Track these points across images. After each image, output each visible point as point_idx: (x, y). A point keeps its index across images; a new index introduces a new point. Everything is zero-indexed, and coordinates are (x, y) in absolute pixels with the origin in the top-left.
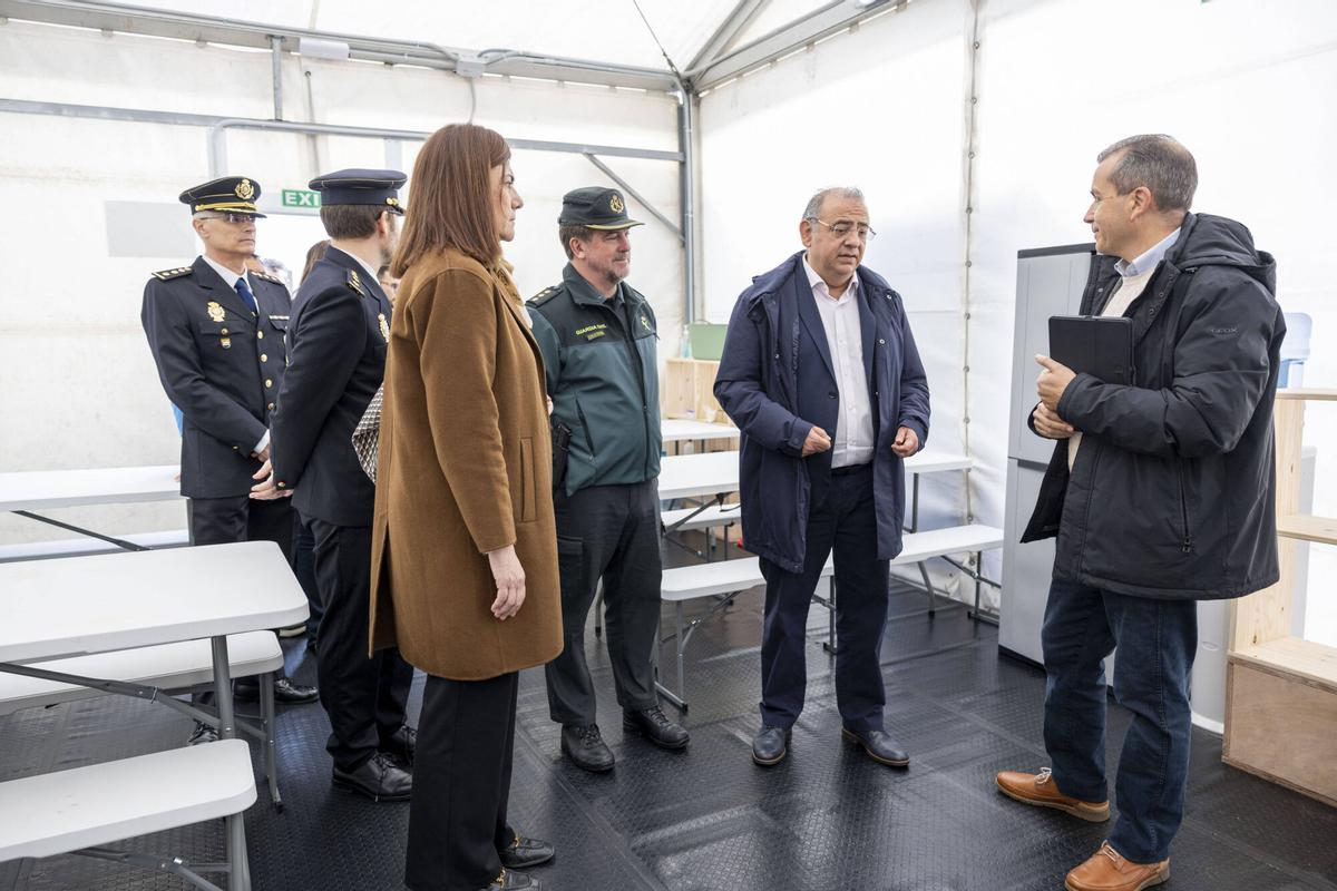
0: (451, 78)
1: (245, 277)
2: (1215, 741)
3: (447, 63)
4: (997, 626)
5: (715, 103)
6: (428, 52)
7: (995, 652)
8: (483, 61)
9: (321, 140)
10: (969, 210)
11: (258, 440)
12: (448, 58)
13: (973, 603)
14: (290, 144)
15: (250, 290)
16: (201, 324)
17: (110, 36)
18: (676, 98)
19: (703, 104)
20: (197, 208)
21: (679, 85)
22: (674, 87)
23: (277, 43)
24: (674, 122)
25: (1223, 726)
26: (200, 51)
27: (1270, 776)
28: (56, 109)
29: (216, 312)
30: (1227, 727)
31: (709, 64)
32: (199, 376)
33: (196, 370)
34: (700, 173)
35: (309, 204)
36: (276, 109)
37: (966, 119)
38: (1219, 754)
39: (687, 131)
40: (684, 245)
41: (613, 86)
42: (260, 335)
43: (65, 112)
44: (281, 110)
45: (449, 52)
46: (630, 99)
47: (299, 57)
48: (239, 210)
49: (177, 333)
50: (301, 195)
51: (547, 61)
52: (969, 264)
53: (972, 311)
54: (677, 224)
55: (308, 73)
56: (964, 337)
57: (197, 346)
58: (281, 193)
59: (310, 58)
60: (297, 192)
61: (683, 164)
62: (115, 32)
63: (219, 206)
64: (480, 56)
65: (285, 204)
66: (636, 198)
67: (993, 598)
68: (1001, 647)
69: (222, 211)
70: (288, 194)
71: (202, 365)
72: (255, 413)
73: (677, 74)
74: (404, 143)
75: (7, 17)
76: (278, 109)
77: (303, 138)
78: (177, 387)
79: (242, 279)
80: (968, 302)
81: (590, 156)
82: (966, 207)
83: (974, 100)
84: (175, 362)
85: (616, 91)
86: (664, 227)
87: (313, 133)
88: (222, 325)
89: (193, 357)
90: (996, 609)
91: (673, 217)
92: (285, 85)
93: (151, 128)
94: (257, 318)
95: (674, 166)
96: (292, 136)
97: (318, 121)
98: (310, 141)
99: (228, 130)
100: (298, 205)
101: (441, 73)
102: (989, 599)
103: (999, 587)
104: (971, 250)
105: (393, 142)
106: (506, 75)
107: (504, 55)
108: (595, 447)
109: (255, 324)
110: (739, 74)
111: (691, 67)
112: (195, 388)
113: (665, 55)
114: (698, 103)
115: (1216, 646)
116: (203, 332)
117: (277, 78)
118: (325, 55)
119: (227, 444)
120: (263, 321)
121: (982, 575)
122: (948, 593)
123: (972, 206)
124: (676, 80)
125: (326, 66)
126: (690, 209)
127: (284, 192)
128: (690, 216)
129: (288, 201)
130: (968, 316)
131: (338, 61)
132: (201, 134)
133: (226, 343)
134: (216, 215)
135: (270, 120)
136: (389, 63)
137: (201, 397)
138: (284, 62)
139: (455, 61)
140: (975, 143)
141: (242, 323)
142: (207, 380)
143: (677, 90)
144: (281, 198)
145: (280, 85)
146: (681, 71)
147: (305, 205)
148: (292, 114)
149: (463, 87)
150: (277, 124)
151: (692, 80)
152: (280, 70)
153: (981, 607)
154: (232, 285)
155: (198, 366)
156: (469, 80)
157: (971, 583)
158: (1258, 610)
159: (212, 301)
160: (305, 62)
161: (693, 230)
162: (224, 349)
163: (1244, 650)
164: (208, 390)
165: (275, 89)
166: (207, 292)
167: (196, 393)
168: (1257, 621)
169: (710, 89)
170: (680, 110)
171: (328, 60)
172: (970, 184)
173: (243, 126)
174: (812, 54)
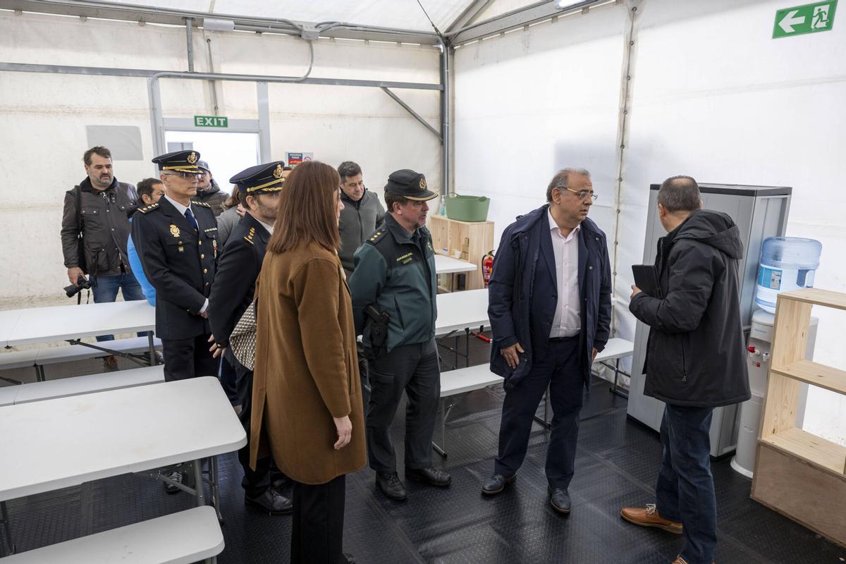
0: (298, 41)
1: (190, 207)
2: (747, 483)
3: (295, 31)
4: (627, 399)
5: (464, 54)
6: (284, 25)
7: (625, 417)
8: (318, 30)
9: (217, 83)
10: (623, 146)
11: (202, 306)
12: (295, 28)
13: (613, 381)
14: (198, 88)
15: (193, 215)
16: (167, 239)
17: (86, 20)
18: (439, 49)
19: (456, 53)
20: (164, 168)
21: (441, 41)
22: (438, 42)
23: (189, 22)
24: (437, 65)
25: (752, 473)
26: (142, 28)
27: (776, 508)
28: (55, 69)
29: (175, 231)
30: (755, 475)
31: (460, 30)
32: (167, 270)
33: (164, 266)
34: (453, 98)
35: (211, 124)
36: (189, 65)
37: (623, 89)
38: (749, 492)
39: (446, 71)
40: (442, 143)
41: (399, 42)
42: (200, 243)
43: (60, 71)
44: (193, 65)
45: (297, 24)
46: (411, 49)
47: (203, 30)
48: (190, 171)
49: (154, 246)
50: (206, 119)
51: (358, 28)
52: (621, 180)
53: (622, 208)
54: (438, 129)
55: (209, 40)
56: (615, 223)
57: (164, 251)
58: (193, 117)
59: (210, 31)
60: (204, 117)
61: (443, 92)
62: (88, 18)
63: (178, 168)
64: (316, 27)
65: (196, 125)
66: (413, 114)
67: (627, 381)
68: (628, 414)
69: (179, 171)
70: (198, 119)
71: (168, 262)
72: (198, 290)
73: (441, 35)
74: (269, 83)
75: (21, 10)
76: (191, 65)
77: (206, 82)
78: (155, 277)
79: (188, 209)
80: (619, 203)
81: (385, 89)
82: (620, 145)
83: (629, 78)
84: (152, 262)
85: (401, 46)
86: (430, 132)
87: (213, 79)
88: (178, 239)
89: (163, 259)
90: (627, 386)
91: (435, 125)
92: (195, 47)
93: (113, 79)
94: (198, 232)
95: (437, 93)
96: (200, 81)
97: (215, 71)
98: (211, 84)
99: (160, 79)
100: (204, 125)
101: (293, 37)
102: (623, 380)
103: (630, 376)
104: (622, 172)
105: (262, 83)
106: (332, 37)
107: (331, 26)
108: (405, 323)
109: (197, 236)
110: (480, 38)
111: (448, 31)
112: (165, 278)
113: (433, 25)
114: (453, 52)
115: (751, 430)
116: (168, 244)
117: (189, 45)
118: (220, 29)
119: (184, 309)
120: (201, 235)
121: (620, 369)
122: (599, 373)
123: (625, 144)
124: (440, 38)
125: (219, 35)
126: (447, 122)
127: (196, 117)
128: (447, 125)
129: (198, 123)
130: (619, 211)
131: (227, 32)
132: (144, 82)
133: (181, 249)
134: (174, 173)
135: (186, 72)
136: (259, 32)
137: (168, 283)
138: (194, 34)
139: (301, 30)
140: (628, 105)
141: (190, 236)
142: (170, 271)
143: (440, 44)
144: (194, 121)
145: (192, 50)
146: (442, 31)
147: (209, 125)
148: (198, 68)
149: (305, 46)
150: (190, 75)
151: (449, 38)
152: (191, 40)
153: (618, 384)
154: (183, 213)
155: (166, 264)
156: (309, 42)
157: (613, 373)
158: (776, 415)
159: (172, 224)
160: (207, 34)
161: (448, 133)
162: (181, 252)
163: (767, 437)
164: (172, 278)
165: (189, 52)
166: (169, 219)
167: (166, 280)
168: (776, 421)
169: (461, 45)
170: (442, 56)
171: (221, 32)
172: (624, 131)
173: (169, 76)
174: (527, 33)
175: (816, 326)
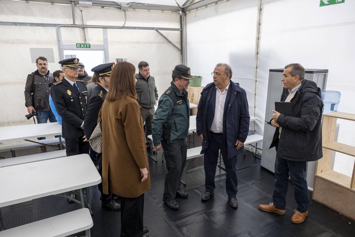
0: (120, 11)
1: (75, 82)
2: (311, 193)
3: (119, 7)
4: (261, 159)
5: (190, 15)
6: (113, 4)
7: (260, 167)
8: (128, 6)
9: (86, 29)
10: (257, 53)
11: (81, 124)
12: (118, 5)
13: (255, 152)
14: (77, 31)
15: (77, 86)
16: (66, 96)
17: (28, 3)
18: (180, 13)
19: (187, 15)
20: (64, 66)
21: (180, 10)
22: (179, 10)
23: (73, 3)
24: (179, 20)
25: (313, 189)
26: (52, 6)
27: (323, 203)
28: (15, 24)
29: (69, 93)
31: (189, 5)
32: (66, 109)
33: (65, 107)
34: (186, 34)
35: (83, 47)
36: (73, 22)
37: (257, 29)
38: (311, 197)
39: (183, 22)
40: (182, 54)
41: (163, 11)
42: (80, 97)
43: (18, 25)
44: (75, 22)
45: (119, 3)
46: (167, 14)
47: (79, 6)
48: (75, 67)
49: (60, 99)
50: (81, 45)
51: (145, 5)
52: (257, 68)
53: (257, 80)
54: (180, 48)
55: (81, 11)
56: (255, 86)
57: (65, 101)
58: (76, 44)
59: (82, 6)
60: (80, 44)
61: (181, 32)
62: (29, 1)
63: (70, 66)
64: (127, 5)
65: (77, 47)
66: (169, 42)
67: (261, 152)
68: (261, 166)
69: (70, 67)
70: (78, 45)
71: (66, 106)
72: (80, 117)
73: (180, 7)
74: (108, 29)
76: (74, 21)
77: (81, 29)
78: (61, 112)
79: (75, 83)
80: (256, 78)
81: (157, 31)
82: (256, 53)
83: (260, 24)
84: (60, 106)
85: (163, 12)
86: (176, 48)
87: (83, 27)
88: (71, 96)
89: (64, 104)
90: (261, 154)
91: (179, 46)
92: (76, 14)
93: (41, 28)
94: (79, 93)
95: (179, 32)
96: (78, 28)
97: (85, 24)
98: (83, 30)
99: (61, 28)
100: (81, 47)
101: (117, 9)
102: (259, 152)
103: (262, 150)
104: (257, 64)
105: (105, 29)
106: (134, 9)
107: (133, 4)
108: (178, 130)
109: (79, 95)
110: (197, 8)
111: (183, 5)
112: (65, 112)
113: (177, 3)
114: (186, 15)
115: (312, 171)
116: (66, 98)
117: (73, 13)
118: (86, 6)
119: (74, 125)
120: (80, 94)
121: (258, 147)
122: (249, 149)
123: (258, 53)
124: (180, 9)
125: (86, 8)
126: (183, 44)
127: (77, 44)
128: (183, 46)
129: (78, 47)
130: (256, 81)
131: (89, 7)
132: (54, 29)
133: (72, 100)
134: (69, 68)
135: (72, 25)
136: (103, 7)
137: (67, 114)
138: (75, 8)
139: (121, 6)
140: (260, 36)
141: (76, 95)
142: (68, 110)
143: (180, 11)
144: (76, 46)
145: (74, 15)
146: (181, 6)
148: (77, 23)
149: (123, 13)
150: (74, 26)
151: (184, 9)
152: (74, 11)
153: (257, 153)
154: (72, 85)
155: (66, 107)
156: (124, 11)
157: (255, 149)
158: (323, 165)
159: (68, 90)
160: (80, 8)
161: (184, 49)
162: (72, 102)
163: (319, 174)
164: (68, 112)
165: (73, 16)
166: (66, 87)
167: (66, 113)
168: (322, 167)
169: (189, 11)
170: (181, 16)
171: (87, 7)
172: (258, 47)
173: (65, 26)
174: (217, 6)
175: (339, 127)
